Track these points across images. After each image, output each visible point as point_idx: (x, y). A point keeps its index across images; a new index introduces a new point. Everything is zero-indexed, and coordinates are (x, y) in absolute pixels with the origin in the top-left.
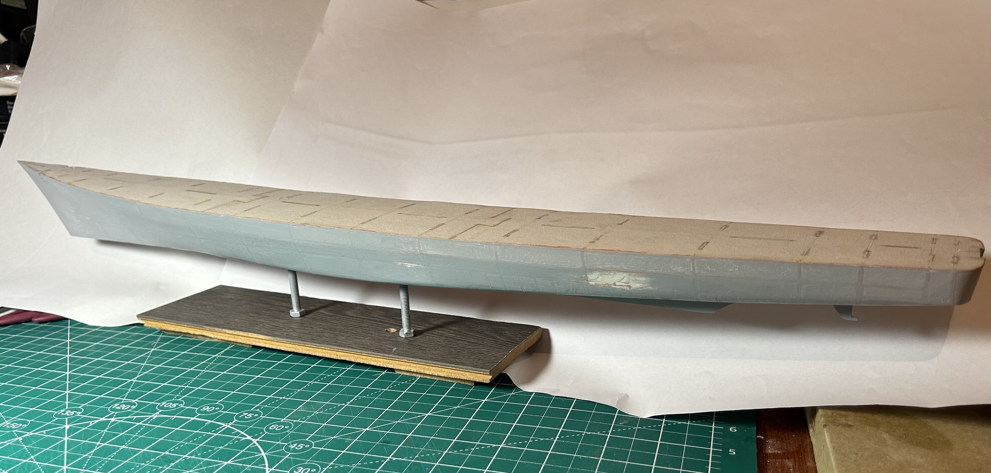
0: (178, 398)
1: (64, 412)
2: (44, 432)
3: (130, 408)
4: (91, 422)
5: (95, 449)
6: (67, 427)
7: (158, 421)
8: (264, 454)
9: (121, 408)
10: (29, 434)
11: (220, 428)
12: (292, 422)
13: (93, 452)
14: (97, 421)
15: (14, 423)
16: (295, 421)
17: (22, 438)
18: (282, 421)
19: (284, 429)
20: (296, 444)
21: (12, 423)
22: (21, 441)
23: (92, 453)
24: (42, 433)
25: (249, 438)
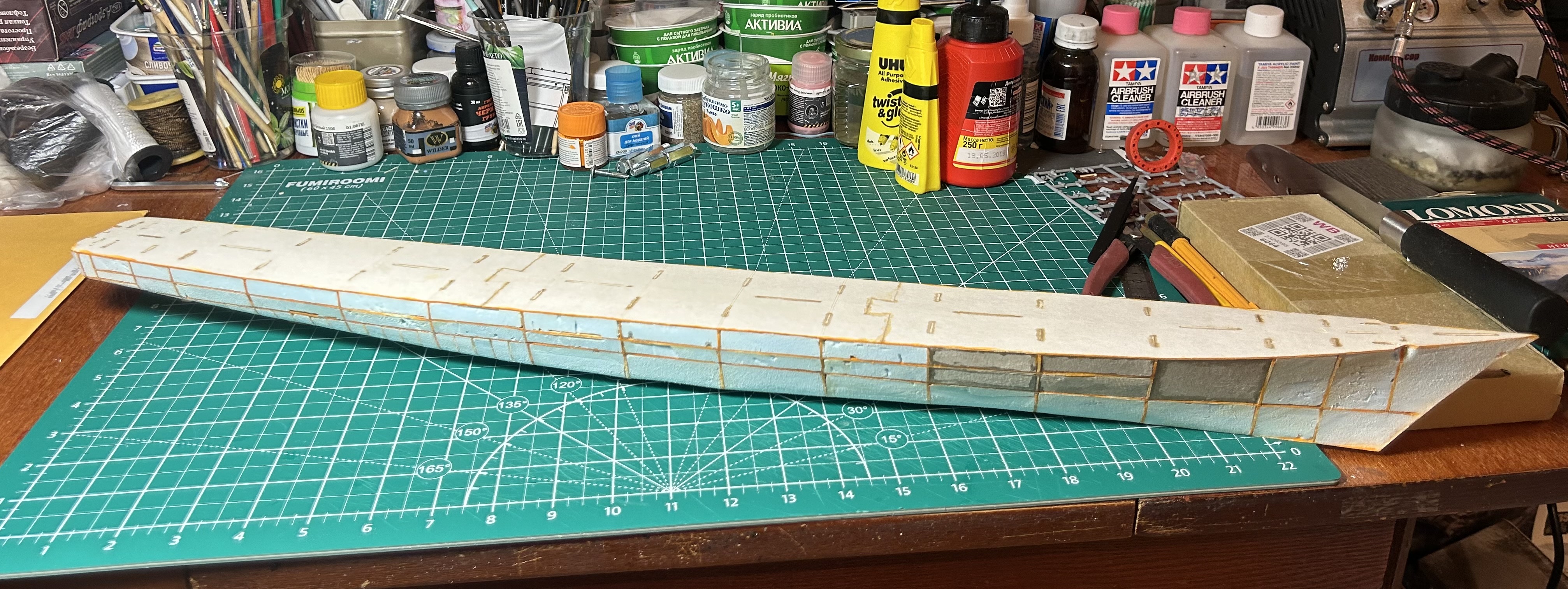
1: (506, 405)
2: (521, 430)
3: (577, 385)
4: (558, 409)
5: (615, 436)
6: (539, 419)
8: (796, 402)
9: (566, 386)
10: (509, 437)
13: (616, 439)
14: (564, 406)
15: (468, 430)
17: (507, 443)
21: (464, 429)
22: (512, 446)
23: (617, 441)
24: (521, 433)
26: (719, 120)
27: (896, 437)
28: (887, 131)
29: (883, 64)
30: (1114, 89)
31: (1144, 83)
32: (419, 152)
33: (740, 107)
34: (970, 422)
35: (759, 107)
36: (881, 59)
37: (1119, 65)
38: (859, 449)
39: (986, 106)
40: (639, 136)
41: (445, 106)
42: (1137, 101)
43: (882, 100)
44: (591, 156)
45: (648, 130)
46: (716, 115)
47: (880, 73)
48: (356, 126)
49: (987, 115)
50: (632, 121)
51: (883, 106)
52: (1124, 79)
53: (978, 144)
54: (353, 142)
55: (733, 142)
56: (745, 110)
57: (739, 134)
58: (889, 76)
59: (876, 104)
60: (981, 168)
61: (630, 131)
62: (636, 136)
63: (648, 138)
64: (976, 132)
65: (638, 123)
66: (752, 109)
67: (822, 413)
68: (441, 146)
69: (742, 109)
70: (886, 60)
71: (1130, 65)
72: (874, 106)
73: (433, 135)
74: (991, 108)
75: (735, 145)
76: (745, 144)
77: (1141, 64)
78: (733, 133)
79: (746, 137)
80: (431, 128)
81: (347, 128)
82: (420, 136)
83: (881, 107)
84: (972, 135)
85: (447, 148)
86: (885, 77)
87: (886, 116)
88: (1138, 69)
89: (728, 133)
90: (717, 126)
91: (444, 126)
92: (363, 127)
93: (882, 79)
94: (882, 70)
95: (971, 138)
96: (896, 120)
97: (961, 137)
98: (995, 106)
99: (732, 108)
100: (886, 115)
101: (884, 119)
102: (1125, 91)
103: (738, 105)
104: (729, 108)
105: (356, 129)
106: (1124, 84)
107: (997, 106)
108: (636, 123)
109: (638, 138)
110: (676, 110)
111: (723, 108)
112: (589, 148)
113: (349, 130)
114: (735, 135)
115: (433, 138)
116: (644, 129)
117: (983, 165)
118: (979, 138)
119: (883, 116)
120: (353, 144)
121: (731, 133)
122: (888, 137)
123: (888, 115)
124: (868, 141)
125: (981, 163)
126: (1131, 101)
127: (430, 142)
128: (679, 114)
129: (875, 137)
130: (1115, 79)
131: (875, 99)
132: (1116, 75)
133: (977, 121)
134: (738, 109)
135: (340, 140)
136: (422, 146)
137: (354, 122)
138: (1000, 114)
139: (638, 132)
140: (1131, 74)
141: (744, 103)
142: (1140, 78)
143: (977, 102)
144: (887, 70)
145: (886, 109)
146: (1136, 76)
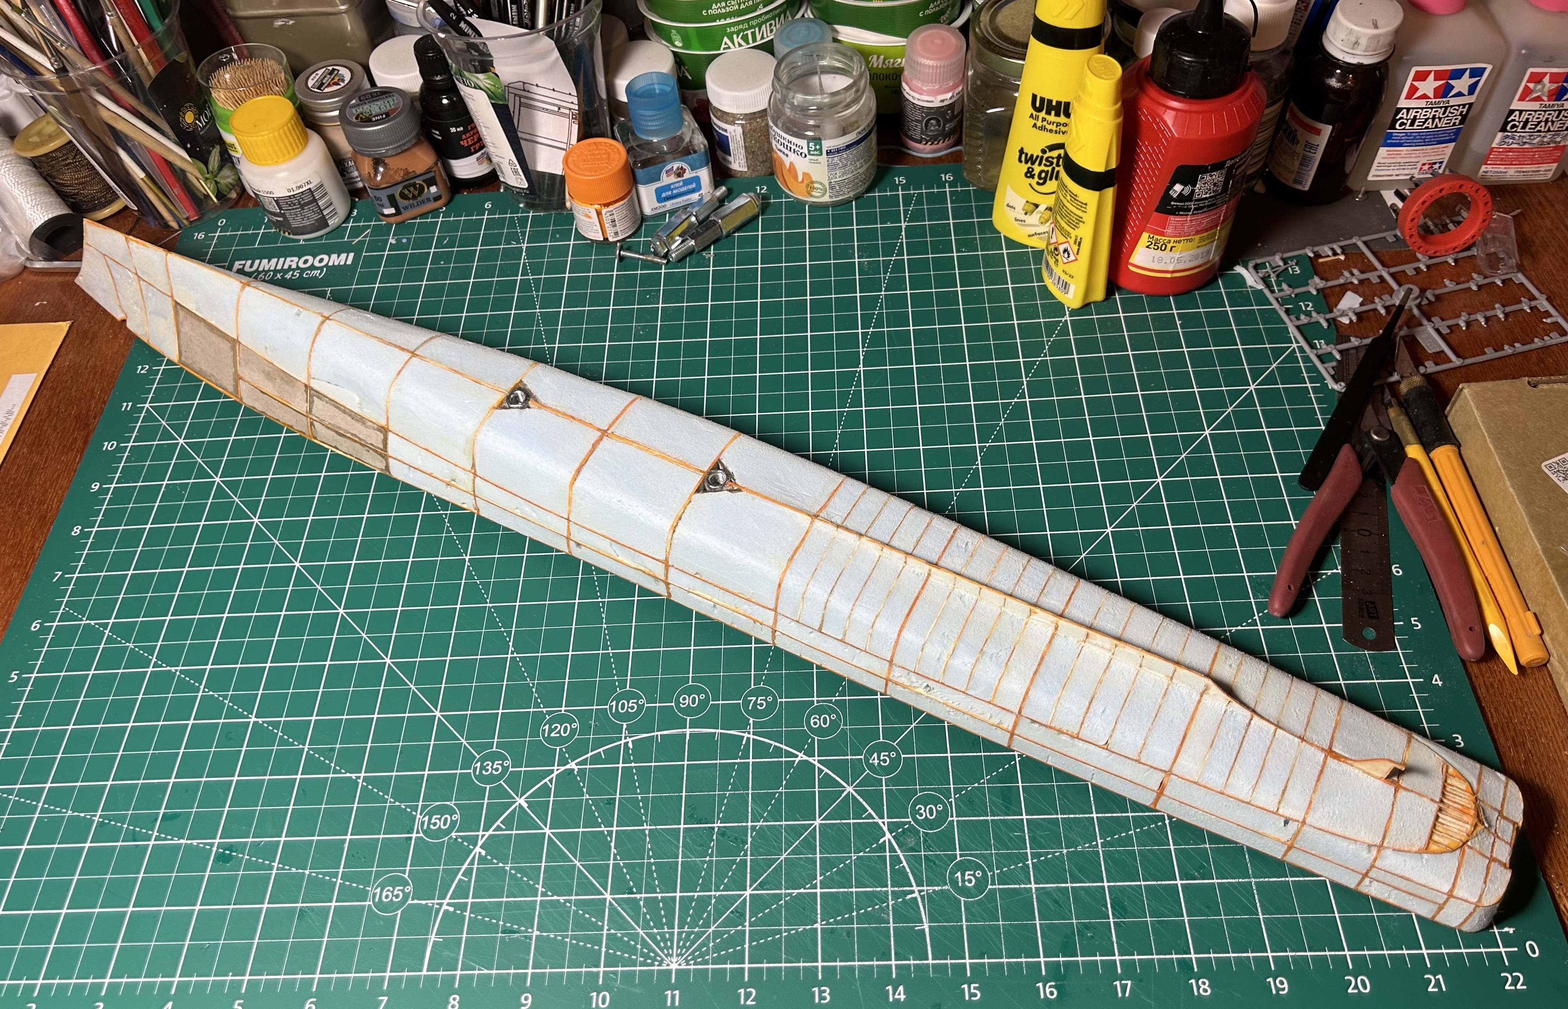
0: (623, 684)
1: (483, 768)
2: (498, 823)
3: (573, 731)
4: (546, 780)
5: (613, 844)
6: (522, 801)
7: (642, 750)
8: (850, 789)
9: (559, 732)
10: (483, 836)
11: (744, 743)
12: (830, 701)
13: (613, 851)
14: (554, 775)
15: (435, 817)
16: (834, 699)
17: (481, 847)
18: (816, 704)
19: (834, 725)
20: (875, 755)
21: (430, 814)
22: (486, 856)
23: (615, 855)
24: (498, 828)
25: (801, 756)
26: (791, 164)
27: (974, 875)
28: (1036, 198)
29: (1037, 105)
30: (1404, 111)
31: (1455, 101)
32: (392, 210)
33: (821, 150)
34: (1079, 848)
35: (848, 147)
36: (1034, 97)
37: (1421, 76)
38: (922, 897)
39: (1190, 197)
40: (681, 184)
41: (414, 146)
42: (1436, 127)
43: (1032, 155)
44: (615, 226)
45: (693, 175)
46: (787, 155)
47: (1032, 116)
48: (300, 187)
49: (1188, 209)
50: (668, 167)
51: (1033, 163)
52: (1423, 96)
53: (1169, 245)
54: (302, 207)
55: (814, 193)
56: (829, 153)
57: (821, 184)
58: (1045, 123)
59: (1023, 157)
60: (1169, 275)
61: (666, 180)
62: (677, 185)
63: (694, 185)
64: (1168, 230)
65: (678, 168)
66: (838, 151)
67: (882, 817)
68: (419, 199)
69: (824, 153)
70: (1042, 100)
71: (1439, 75)
72: (1020, 161)
73: (405, 187)
74: (1197, 200)
75: (817, 197)
76: (832, 195)
77: (1458, 74)
78: (812, 182)
79: (832, 188)
80: (400, 179)
81: (289, 190)
82: (389, 192)
83: (1029, 165)
84: (1161, 234)
85: (429, 200)
86: (1039, 125)
87: (1036, 179)
88: (1450, 82)
89: (806, 182)
90: (790, 170)
91: (418, 173)
92: (310, 186)
93: (1034, 127)
94: (1035, 114)
95: (1158, 238)
96: (1051, 185)
97: (1144, 236)
98: (1205, 197)
99: (809, 151)
100: (1036, 177)
101: (1033, 181)
102: (1421, 114)
103: (818, 147)
104: (805, 150)
105: (301, 190)
106: (1422, 103)
107: (1208, 196)
108: (675, 168)
109: (681, 187)
110: (734, 133)
111: (797, 149)
112: (610, 218)
113: (292, 193)
114: (816, 185)
115: (406, 192)
116: (688, 175)
117: (1173, 272)
118: (1172, 239)
119: (1032, 177)
120: (303, 209)
121: (810, 186)
122: (1037, 206)
123: (1040, 177)
124: (1008, 205)
125: (1171, 269)
126: (1427, 128)
127: (403, 196)
128: (739, 139)
129: (1020, 203)
130: (1410, 97)
131: (1021, 151)
132: (1413, 91)
133: (1171, 217)
134: (818, 153)
135: (285, 207)
136: (393, 203)
137: (296, 182)
138: (1210, 207)
139: (680, 179)
140: (1436, 89)
141: (827, 144)
142: (1451, 94)
143: (1175, 191)
144: (1043, 115)
146: (1444, 91)
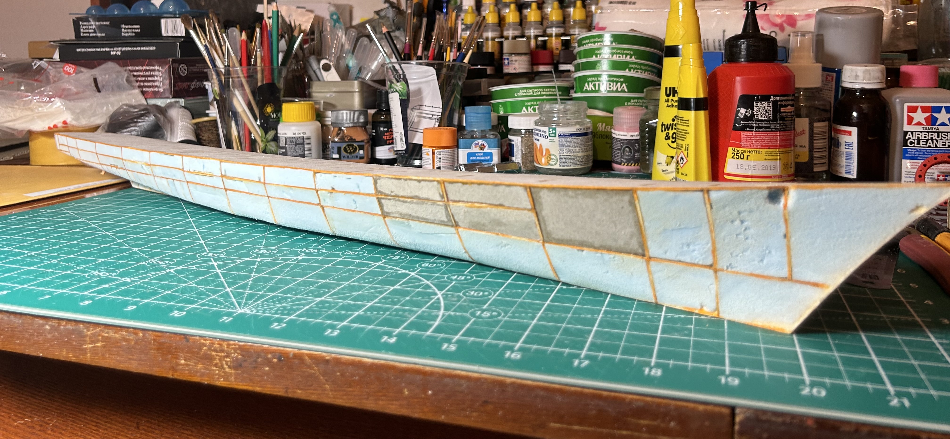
8: (427, 283)
12: (442, 262)
16: (444, 261)
20: (456, 276)
26: (541, 145)
27: (490, 313)
28: (672, 152)
29: (668, 93)
30: (910, 133)
31: (942, 129)
32: (336, 156)
33: (555, 133)
35: (571, 135)
36: (666, 88)
37: (913, 110)
39: (750, 118)
40: (482, 154)
41: (359, 126)
42: (936, 147)
43: (668, 125)
44: (440, 162)
45: (490, 151)
46: (538, 140)
47: (666, 101)
48: (299, 134)
49: (752, 127)
50: (476, 142)
51: (668, 130)
52: (919, 124)
53: (745, 155)
54: (296, 144)
55: (551, 162)
56: (560, 136)
57: (555, 156)
58: (673, 102)
59: (663, 129)
61: (475, 149)
62: (480, 154)
63: (489, 158)
64: (743, 143)
65: (481, 145)
66: (565, 136)
68: (353, 155)
69: (557, 135)
70: (670, 88)
71: (925, 110)
72: (662, 131)
73: (348, 145)
74: (756, 121)
75: (552, 165)
76: (560, 166)
77: (938, 110)
78: (550, 155)
79: (561, 159)
80: (347, 140)
81: (294, 134)
82: (339, 145)
84: (739, 146)
85: (357, 157)
86: (670, 104)
87: (671, 139)
88: (933, 114)
89: (547, 155)
90: (539, 150)
91: (357, 140)
92: (305, 136)
93: (668, 106)
94: (667, 98)
95: (738, 149)
97: (730, 149)
98: (760, 118)
99: (549, 134)
101: (669, 141)
102: (922, 136)
103: (554, 131)
104: (547, 134)
105: (299, 136)
106: (919, 128)
107: (763, 118)
108: (480, 144)
109: (481, 156)
110: (516, 141)
111: (543, 134)
112: (438, 156)
113: (294, 136)
114: (552, 157)
115: (347, 148)
116: (486, 150)
118: (746, 150)
119: (669, 139)
120: (296, 146)
121: (549, 155)
122: (673, 157)
123: (673, 138)
124: (658, 163)
125: (750, 174)
126: (930, 147)
127: (345, 150)
128: (519, 145)
129: (664, 159)
130: (909, 123)
131: (662, 125)
132: (910, 120)
133: (743, 133)
134: (553, 135)
135: (288, 143)
136: (339, 152)
137: (299, 130)
138: (766, 127)
139: (481, 151)
140: (926, 119)
141: (559, 130)
142: (938, 123)
143: (742, 114)
144: (671, 97)
145: (671, 132)
146: (932, 121)
